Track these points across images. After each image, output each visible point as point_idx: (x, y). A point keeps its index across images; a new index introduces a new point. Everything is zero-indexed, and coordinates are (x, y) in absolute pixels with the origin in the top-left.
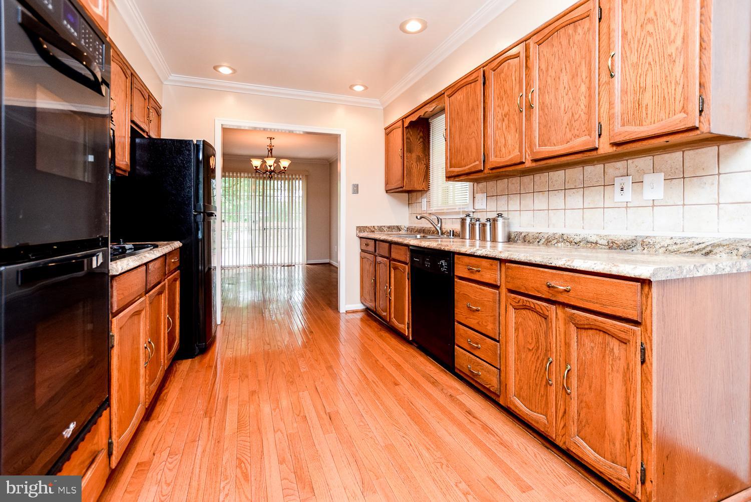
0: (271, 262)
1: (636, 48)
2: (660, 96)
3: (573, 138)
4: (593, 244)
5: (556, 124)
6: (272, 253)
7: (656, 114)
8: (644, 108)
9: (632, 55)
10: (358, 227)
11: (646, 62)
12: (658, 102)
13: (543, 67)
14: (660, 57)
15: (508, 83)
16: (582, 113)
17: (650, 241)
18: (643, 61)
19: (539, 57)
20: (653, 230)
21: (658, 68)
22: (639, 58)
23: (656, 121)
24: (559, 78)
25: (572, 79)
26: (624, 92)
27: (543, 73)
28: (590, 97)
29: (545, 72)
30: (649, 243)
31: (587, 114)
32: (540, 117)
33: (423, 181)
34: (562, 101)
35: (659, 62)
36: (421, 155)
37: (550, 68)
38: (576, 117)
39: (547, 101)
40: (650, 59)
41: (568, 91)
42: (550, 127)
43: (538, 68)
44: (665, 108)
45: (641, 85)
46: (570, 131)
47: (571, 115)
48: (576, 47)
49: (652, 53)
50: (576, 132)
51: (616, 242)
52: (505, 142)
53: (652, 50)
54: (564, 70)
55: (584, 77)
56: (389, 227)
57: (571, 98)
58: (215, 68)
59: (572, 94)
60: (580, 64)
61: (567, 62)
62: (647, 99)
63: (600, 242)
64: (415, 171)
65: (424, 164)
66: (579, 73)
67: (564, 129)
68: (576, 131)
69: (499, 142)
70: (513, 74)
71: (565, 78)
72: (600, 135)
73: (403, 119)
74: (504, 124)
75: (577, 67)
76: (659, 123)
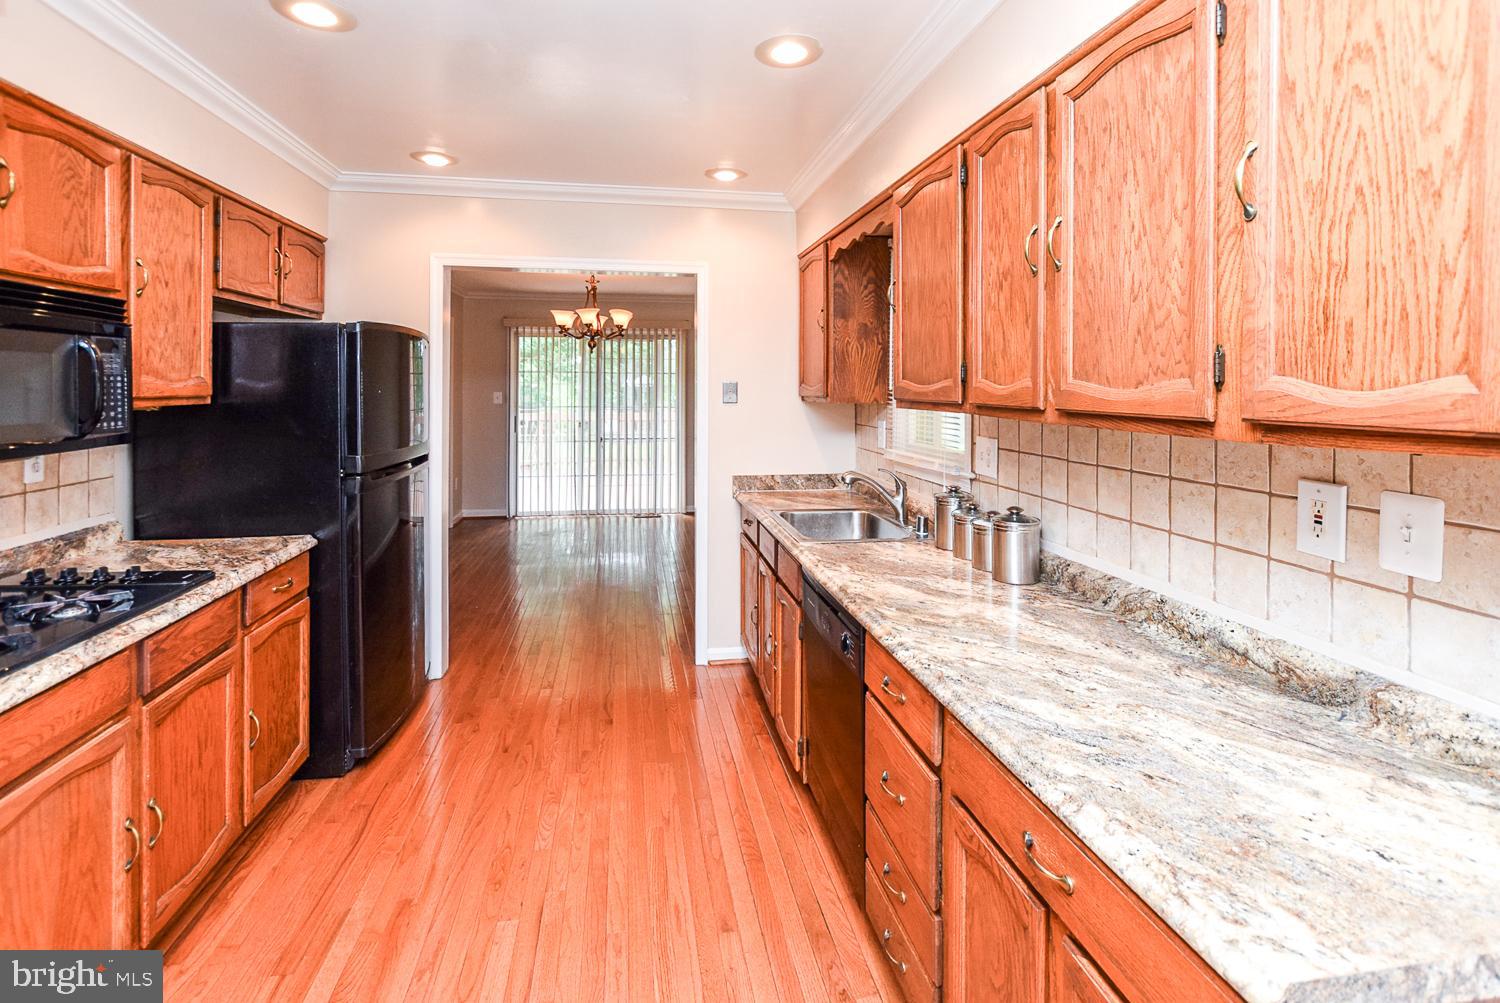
0: (614, 507)
1: (1319, 136)
2: (1390, 303)
3: (1151, 375)
4: (1236, 656)
5: (1111, 326)
6: (614, 489)
7: (1378, 358)
8: (1342, 331)
9: (1308, 159)
10: (735, 478)
11: (1348, 185)
12: (1385, 323)
13: (1085, 160)
14: (1393, 174)
15: (1010, 190)
16: (1175, 313)
17: (1397, 704)
18: (1338, 180)
19: (1075, 131)
20: (1409, 669)
21: (1385, 208)
22: (1326, 168)
23: (1378, 383)
24: (1120, 198)
25: (1150, 206)
26: (1286, 270)
27: (1084, 178)
28: (1193, 268)
29: (1087, 173)
30: (1394, 708)
31: (1186, 315)
32: (1077, 296)
33: (876, 384)
34: (1127, 266)
35: (1390, 190)
36: (869, 321)
37: (1099, 168)
38: (1160, 315)
39: (1093, 257)
40: (1361, 176)
41: (1140, 236)
42: (1099, 330)
43: (1072, 160)
44: (1407, 347)
45: (1335, 257)
46: (1145, 353)
47: (1146, 308)
48: (1158, 113)
49: (1368, 161)
50: (1161, 362)
51: (1298, 672)
52: (1005, 345)
53: (1366, 148)
54: (1130, 177)
55: (1179, 205)
56: (809, 478)
57: (1148, 259)
58: (415, 156)
59: (1150, 247)
60: (1170, 165)
61: (1139, 155)
62: (1350, 305)
63: (1256, 656)
64: (854, 358)
65: (879, 343)
66: (1167, 189)
67: (1131, 343)
68: (1159, 356)
69: (992, 340)
70: (1020, 172)
71: (1134, 198)
72: (1219, 385)
73: (826, 241)
74: (1001, 297)
75: (1162, 173)
76: (1387, 391)
